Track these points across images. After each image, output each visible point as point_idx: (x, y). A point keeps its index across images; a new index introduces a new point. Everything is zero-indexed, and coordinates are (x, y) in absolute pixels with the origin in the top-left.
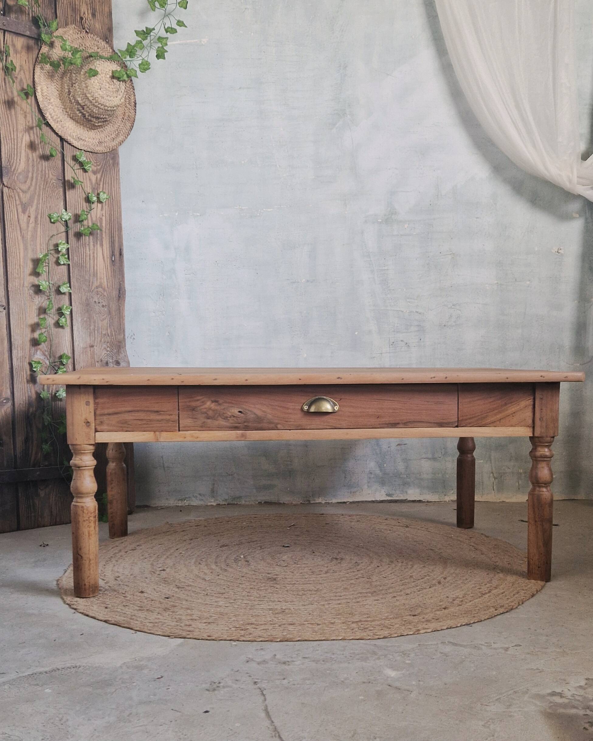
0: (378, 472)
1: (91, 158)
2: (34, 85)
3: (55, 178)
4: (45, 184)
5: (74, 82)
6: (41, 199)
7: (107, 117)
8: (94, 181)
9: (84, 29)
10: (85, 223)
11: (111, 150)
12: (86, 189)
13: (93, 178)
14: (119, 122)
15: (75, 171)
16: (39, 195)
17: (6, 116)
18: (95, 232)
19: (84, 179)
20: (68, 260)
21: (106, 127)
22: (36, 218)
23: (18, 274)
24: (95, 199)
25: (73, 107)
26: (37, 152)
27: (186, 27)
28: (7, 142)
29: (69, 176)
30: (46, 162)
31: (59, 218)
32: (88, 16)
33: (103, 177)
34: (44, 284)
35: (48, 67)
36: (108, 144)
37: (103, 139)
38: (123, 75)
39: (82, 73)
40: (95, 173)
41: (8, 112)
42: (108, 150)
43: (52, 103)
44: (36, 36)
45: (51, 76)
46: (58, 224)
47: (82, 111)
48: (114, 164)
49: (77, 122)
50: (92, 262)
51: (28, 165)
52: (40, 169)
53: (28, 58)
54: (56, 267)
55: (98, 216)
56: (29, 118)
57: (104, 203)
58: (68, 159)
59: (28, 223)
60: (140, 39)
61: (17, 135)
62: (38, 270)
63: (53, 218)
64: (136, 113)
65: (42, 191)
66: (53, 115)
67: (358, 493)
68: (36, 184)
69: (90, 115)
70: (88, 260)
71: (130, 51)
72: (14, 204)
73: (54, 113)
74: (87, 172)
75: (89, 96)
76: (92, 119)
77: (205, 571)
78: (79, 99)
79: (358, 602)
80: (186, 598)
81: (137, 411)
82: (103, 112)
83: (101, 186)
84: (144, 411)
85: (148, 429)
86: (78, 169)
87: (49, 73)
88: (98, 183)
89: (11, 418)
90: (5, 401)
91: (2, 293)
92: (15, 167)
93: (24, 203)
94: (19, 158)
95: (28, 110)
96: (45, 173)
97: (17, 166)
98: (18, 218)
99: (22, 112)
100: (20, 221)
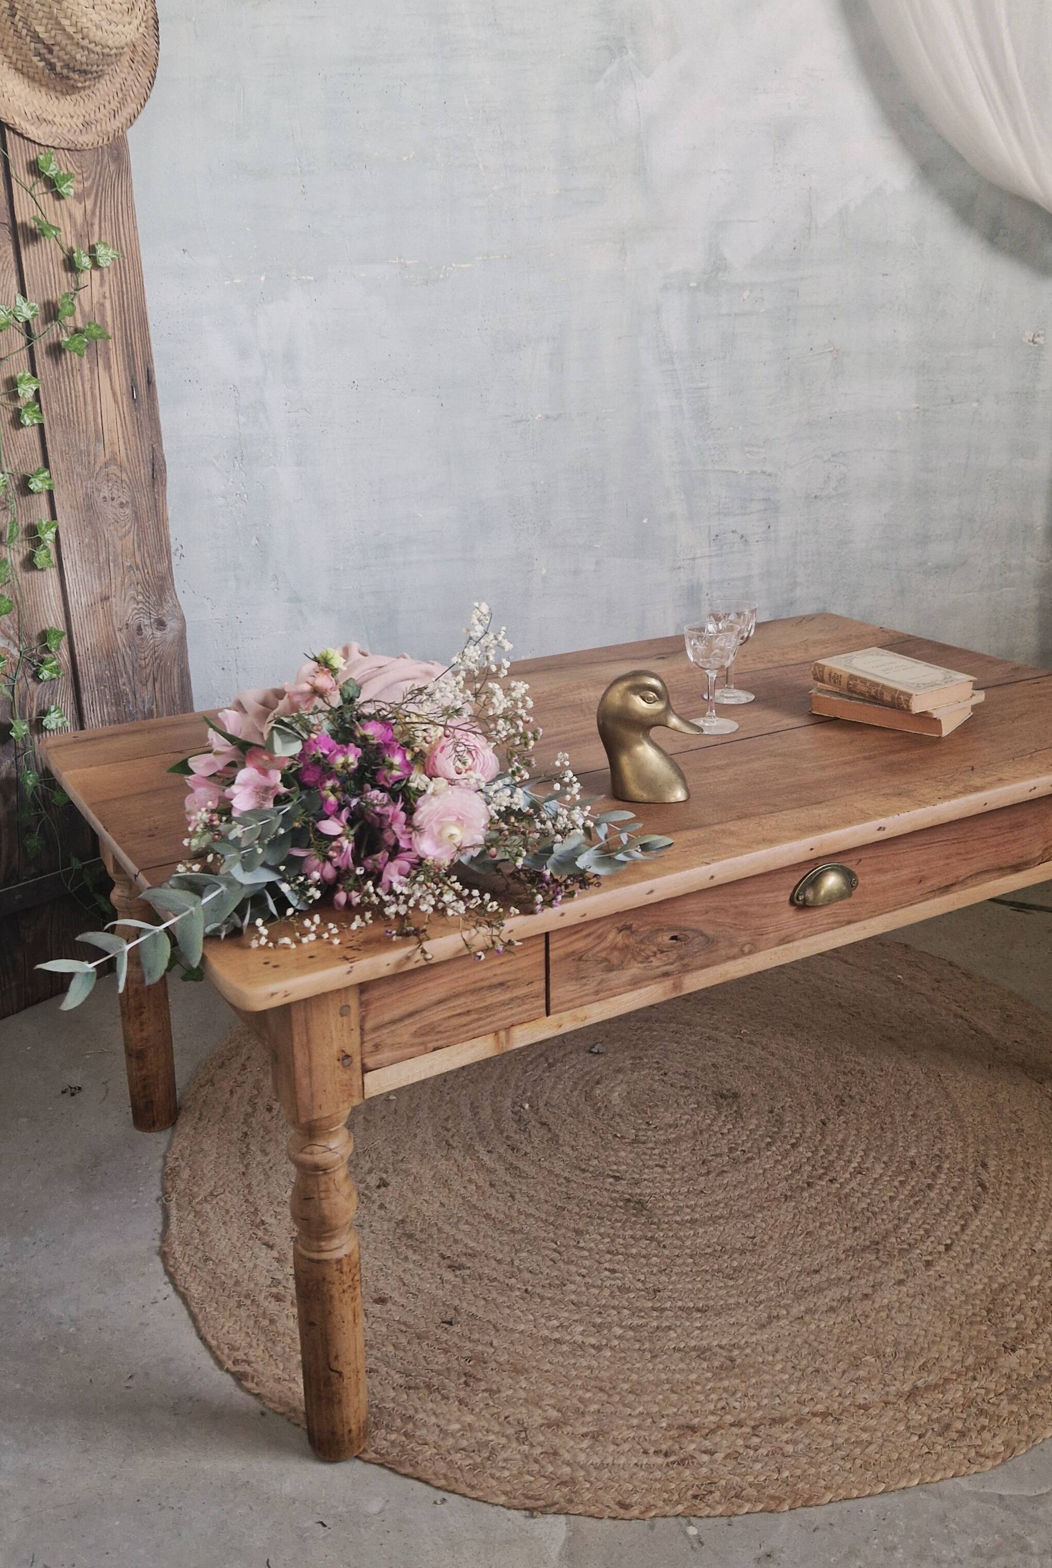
1: (69, 164)
8: (79, 218)
11: (111, 139)
12: (63, 239)
13: (78, 212)
14: (126, 70)
15: (38, 199)
19: (57, 215)
20: (39, 416)
24: (85, 260)
29: (25, 213)
31: (11, 317)
33: (99, 204)
36: (104, 126)
37: (92, 116)
40: (79, 197)
42: (106, 139)
46: (9, 332)
48: (119, 172)
50: (90, 408)
54: (14, 432)
55: (96, 303)
57: (106, 269)
58: (19, 171)
64: (158, 43)
70: (82, 405)
74: (63, 198)
75: (65, 22)
76: (71, 74)
77: (474, 1176)
78: (40, 29)
79: (866, 1296)
80: (491, 1317)
81: (457, 996)
82: (98, 59)
83: (96, 227)
84: (473, 992)
85: (482, 1030)
86: (43, 193)
88: (87, 222)
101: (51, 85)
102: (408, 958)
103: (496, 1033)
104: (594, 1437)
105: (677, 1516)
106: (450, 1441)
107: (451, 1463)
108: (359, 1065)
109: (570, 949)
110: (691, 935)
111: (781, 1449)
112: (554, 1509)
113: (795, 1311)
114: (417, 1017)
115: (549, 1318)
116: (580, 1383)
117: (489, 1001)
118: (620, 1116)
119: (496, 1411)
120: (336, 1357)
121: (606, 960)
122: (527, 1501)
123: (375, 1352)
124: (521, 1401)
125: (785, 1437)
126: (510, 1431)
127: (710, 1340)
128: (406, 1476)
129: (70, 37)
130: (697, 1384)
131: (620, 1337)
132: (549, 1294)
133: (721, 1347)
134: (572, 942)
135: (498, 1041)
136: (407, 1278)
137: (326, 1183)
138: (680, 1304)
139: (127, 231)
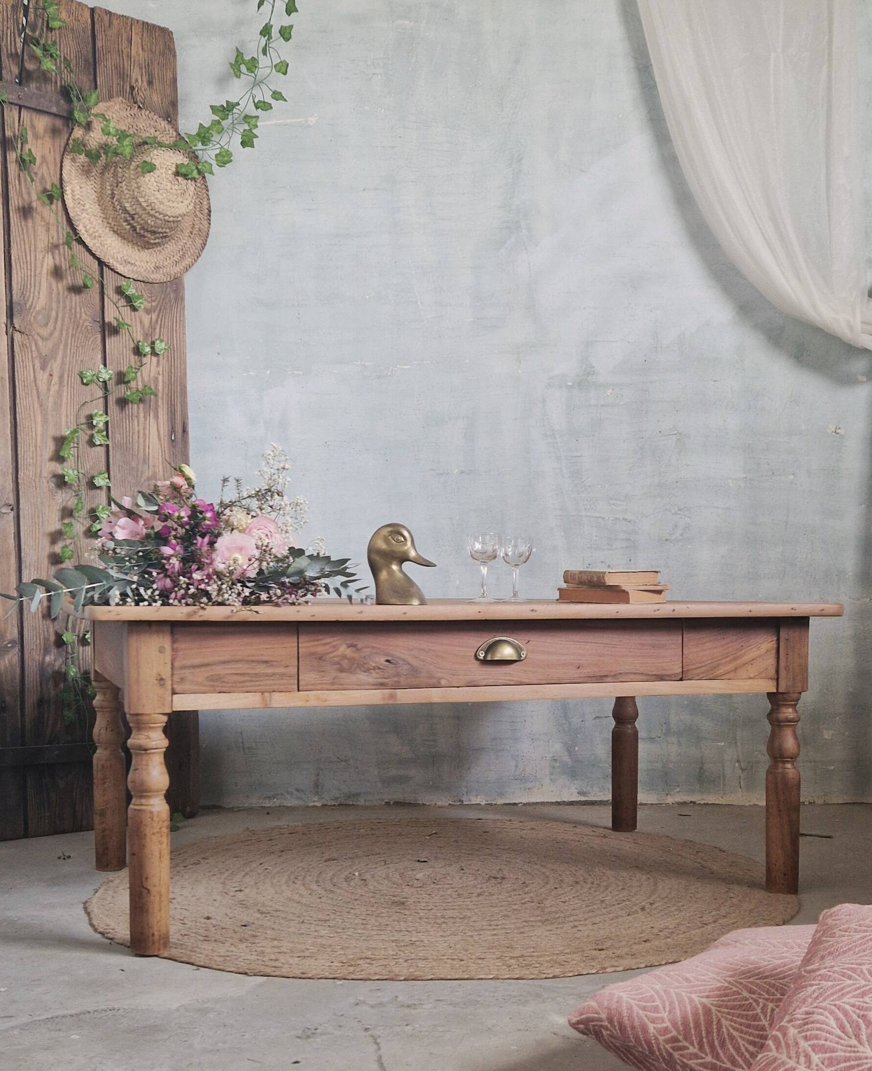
0: (566, 758)
1: (143, 291)
2: (61, 184)
3: (90, 319)
4: (76, 327)
5: (120, 180)
6: (69, 349)
7: (168, 230)
8: (147, 323)
9: (135, 103)
10: (133, 384)
11: (172, 278)
12: (135, 335)
13: (146, 319)
14: (186, 238)
15: (120, 309)
16: (66, 345)
17: (20, 229)
18: (147, 398)
19: (131, 320)
20: (106, 439)
21: (166, 245)
22: (61, 377)
23: (33, 459)
24: (148, 349)
25: (119, 217)
26: (64, 281)
27: (285, 100)
28: (20, 267)
29: (110, 317)
30: (78, 297)
31: (95, 377)
32: (141, 84)
33: (161, 317)
34: (71, 474)
35: (82, 158)
36: (168, 270)
37: (161, 263)
38: (192, 171)
39: (132, 167)
40: (148, 311)
41: (23, 224)
42: (169, 278)
43: (86, 210)
44: (65, 114)
45: (86, 172)
46: (93, 386)
47: (132, 222)
48: (177, 298)
49: (123, 238)
50: (141, 441)
51: (51, 300)
52: (68, 307)
53: (54, 145)
54: (89, 449)
55: (152, 375)
57: (161, 356)
58: (110, 291)
59: (49, 384)
60: (217, 118)
61: (36, 256)
62: (62, 454)
63: (85, 377)
64: (210, 224)
65: (70, 337)
66: (88, 228)
67: (535, 790)
68: (62, 328)
69: (143, 228)
70: (137, 439)
71: (203, 135)
72: (30, 357)
73: (90, 225)
74: (137, 310)
76: (147, 234)
78: (126, 205)
83: (158, 330)
86: (124, 306)
87: (83, 166)
88: (152, 327)
89: (18, 670)
90: (10, 645)
91: (10, 486)
92: (32, 303)
93: (44, 354)
94: (37, 289)
95: (52, 220)
96: (76, 312)
97: (35, 301)
98: (35, 377)
99: (43, 223)
100: (38, 381)
101: (135, 242)
103: (263, 693)
108: (170, 687)
109: (313, 650)
110: (400, 662)
112: (260, 974)
114: (209, 668)
117: (257, 671)
120: (147, 878)
121: (338, 663)
134: (315, 646)
139: (178, 335)
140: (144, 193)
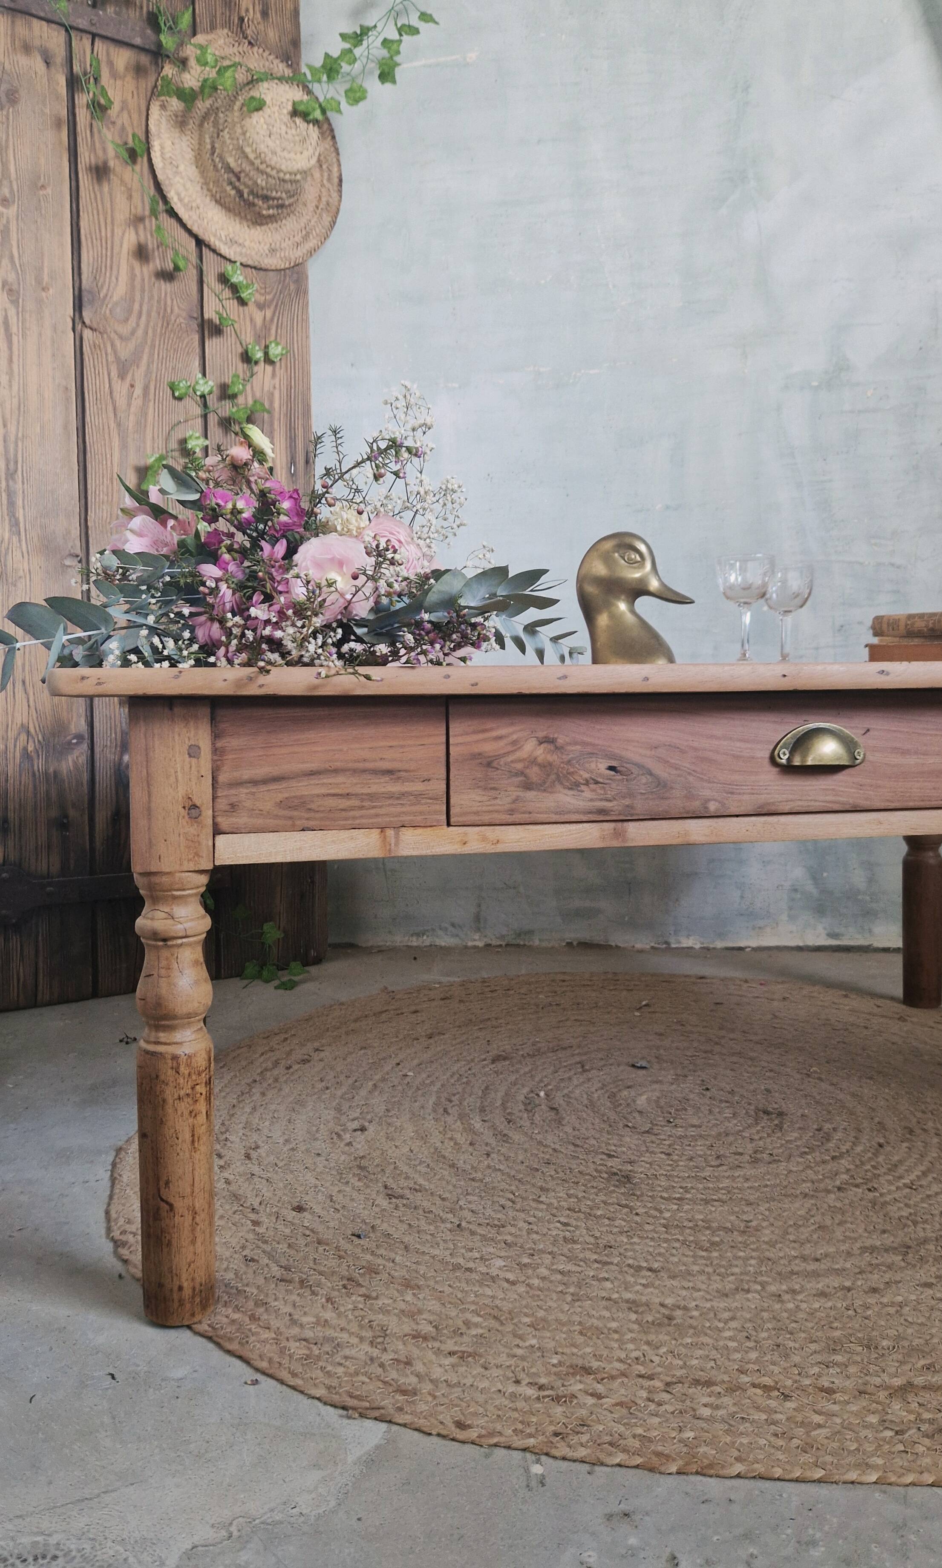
0: (810, 888)
1: (254, 279)
2: (147, 137)
3: (184, 314)
4: (165, 324)
5: (221, 127)
6: (156, 356)
7: (284, 195)
8: (259, 320)
9: (246, 38)
10: (241, 400)
11: (292, 264)
12: (243, 337)
13: (258, 317)
14: (310, 214)
15: (224, 302)
16: (153, 346)
17: (92, 193)
18: (257, 416)
19: (239, 316)
21: (284, 221)
22: (146, 389)
23: (107, 495)
24: (259, 355)
25: (221, 179)
26: (151, 265)
27: (437, 24)
28: (92, 242)
29: (211, 312)
30: (168, 284)
31: (191, 390)
32: (253, 15)
33: (276, 316)
35: (175, 104)
36: (287, 254)
37: (278, 244)
38: (314, 110)
39: (236, 108)
40: (261, 307)
41: (96, 188)
42: (287, 264)
44: (153, 48)
45: (181, 122)
46: (187, 401)
47: (237, 184)
48: (298, 291)
49: (228, 209)
51: (133, 288)
52: (156, 298)
53: (137, 88)
55: (266, 388)
56: (136, 196)
57: (278, 365)
58: (211, 279)
59: (130, 396)
60: (348, 46)
61: (113, 231)
63: (178, 390)
64: (341, 196)
65: (158, 337)
66: (182, 196)
67: (768, 930)
68: (147, 326)
69: (251, 192)
71: (329, 67)
72: (104, 361)
74: (246, 304)
75: (248, 150)
76: (256, 201)
77: (458, 1136)
78: (231, 161)
79: (874, 1290)
80: (406, 1239)
81: (336, 771)
82: (275, 185)
83: (273, 331)
84: (355, 771)
85: (364, 821)
86: (229, 299)
87: (176, 116)
88: (266, 327)
89: (85, 777)
90: (74, 741)
91: (76, 531)
92: (108, 290)
93: (123, 358)
94: (115, 272)
95: (136, 185)
96: (165, 304)
97: (111, 288)
98: (110, 386)
99: (123, 188)
100: (115, 394)
101: (243, 214)
102: (251, 679)
103: (383, 829)
104: (463, 1356)
105: (524, 1450)
106: (295, 1331)
107: (282, 1351)
108: (210, 822)
109: (476, 749)
110: (635, 770)
111: (694, 1410)
112: (376, 1413)
113: (772, 1288)
114: (284, 785)
115: (471, 1250)
116: (473, 1307)
117: (374, 789)
118: (640, 1112)
119: (362, 1313)
120: (167, 1183)
121: (523, 774)
122: (348, 1399)
123: (264, 1246)
124: (396, 1311)
125: (706, 1400)
126: (368, 1334)
127: (653, 1296)
128: (229, 1352)
129: (252, 164)
130: (616, 1332)
131: (544, 1279)
132: (480, 1230)
133: (662, 1305)
135: (384, 839)
136: (339, 1198)
137: (167, 959)
138: (631, 1262)
139: (300, 339)
140: (251, 141)
